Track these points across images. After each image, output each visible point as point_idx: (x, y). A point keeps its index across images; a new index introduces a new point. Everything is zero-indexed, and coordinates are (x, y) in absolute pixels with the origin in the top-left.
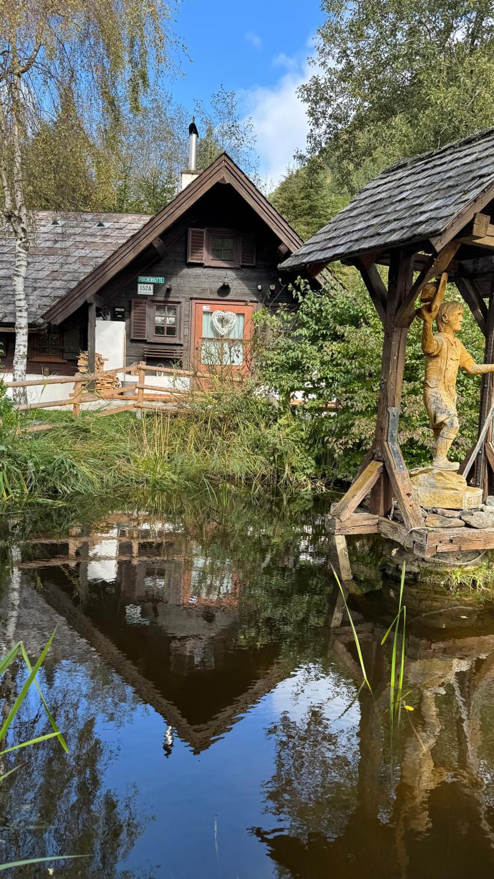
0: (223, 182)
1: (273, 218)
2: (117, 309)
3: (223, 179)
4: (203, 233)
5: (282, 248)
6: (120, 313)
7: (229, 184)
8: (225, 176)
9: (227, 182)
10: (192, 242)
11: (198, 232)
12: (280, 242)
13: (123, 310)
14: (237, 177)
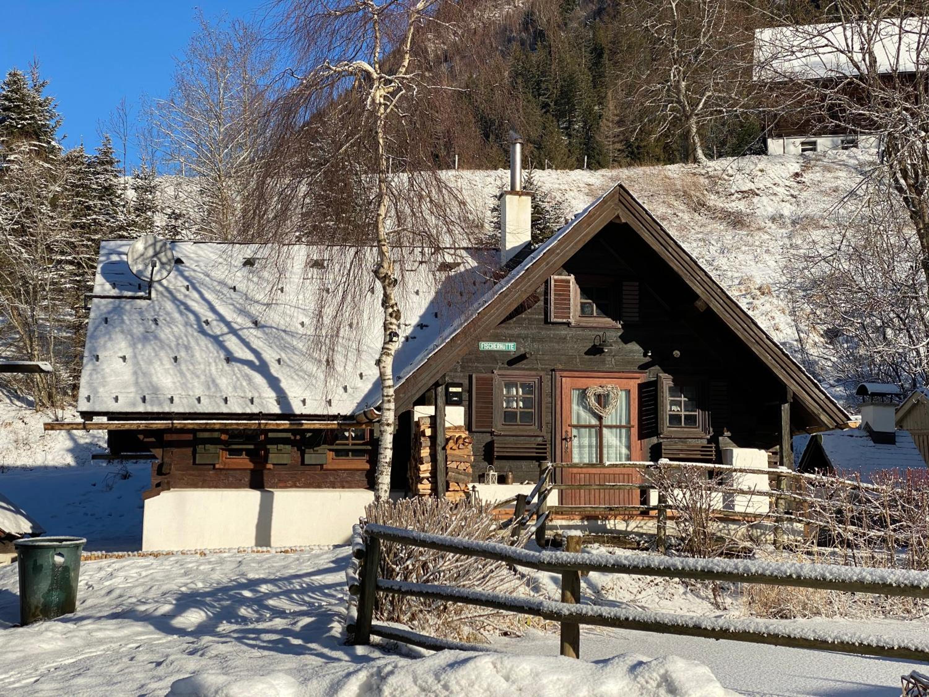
0: (617, 221)
1: (686, 265)
2: (452, 389)
3: (618, 217)
4: (568, 282)
5: (698, 303)
6: (456, 394)
7: (626, 224)
8: (620, 214)
9: (623, 221)
10: (555, 295)
11: (562, 281)
12: (696, 297)
13: (459, 390)
14: (637, 215)
